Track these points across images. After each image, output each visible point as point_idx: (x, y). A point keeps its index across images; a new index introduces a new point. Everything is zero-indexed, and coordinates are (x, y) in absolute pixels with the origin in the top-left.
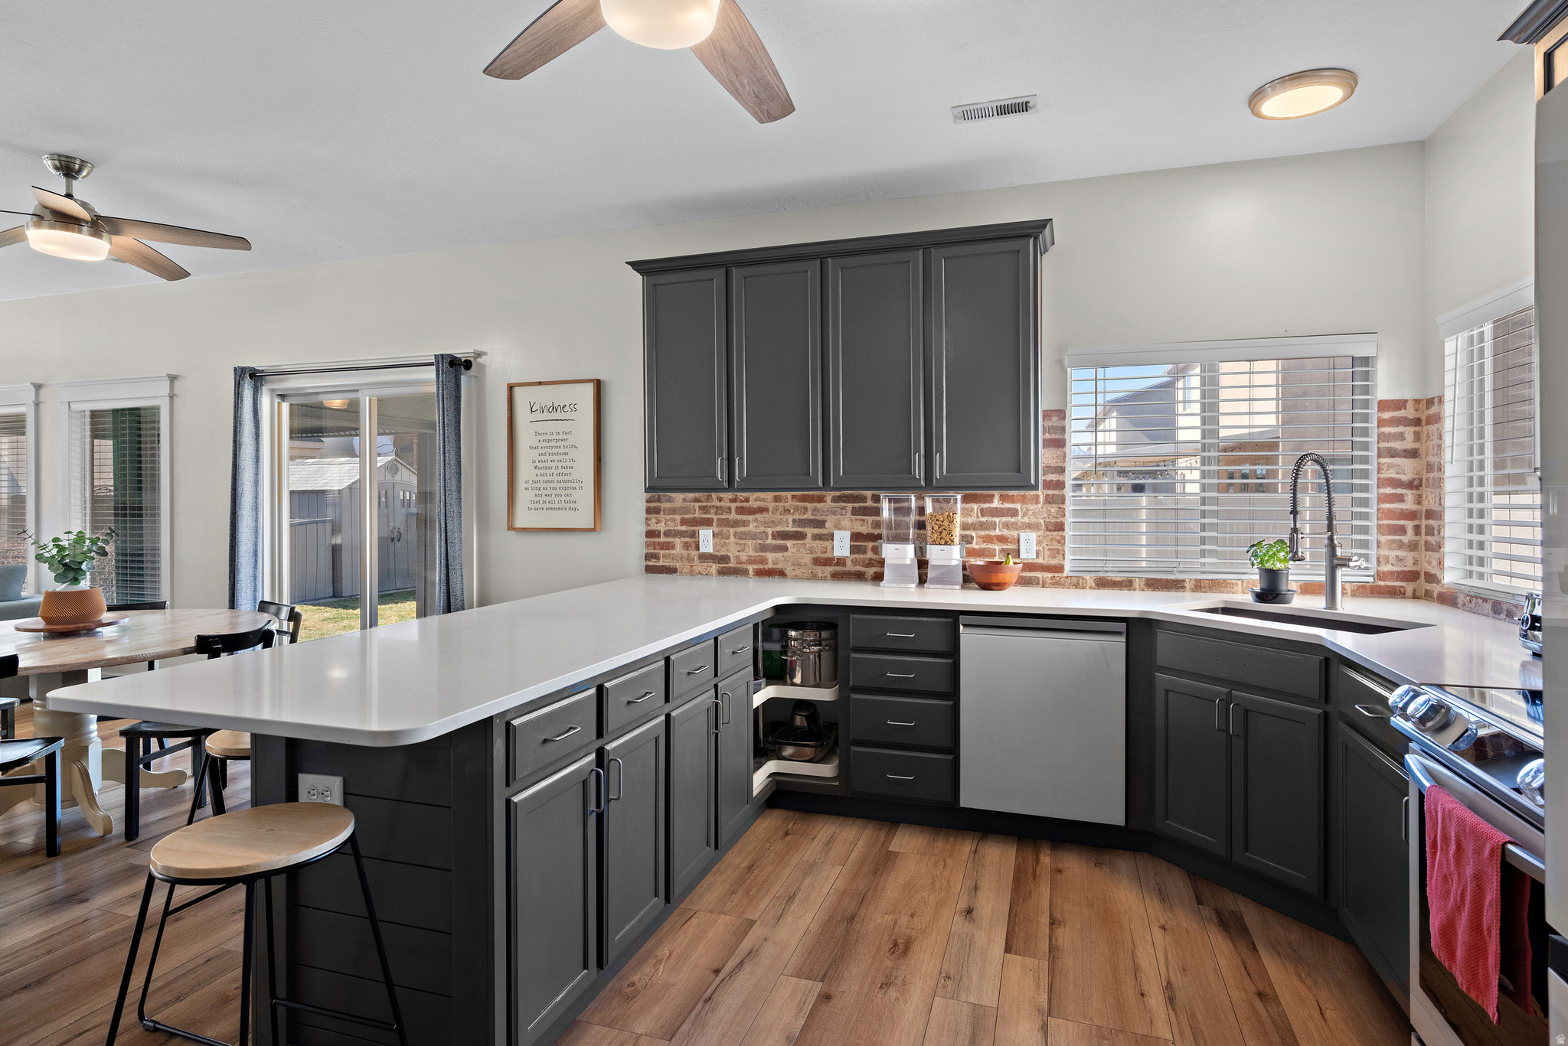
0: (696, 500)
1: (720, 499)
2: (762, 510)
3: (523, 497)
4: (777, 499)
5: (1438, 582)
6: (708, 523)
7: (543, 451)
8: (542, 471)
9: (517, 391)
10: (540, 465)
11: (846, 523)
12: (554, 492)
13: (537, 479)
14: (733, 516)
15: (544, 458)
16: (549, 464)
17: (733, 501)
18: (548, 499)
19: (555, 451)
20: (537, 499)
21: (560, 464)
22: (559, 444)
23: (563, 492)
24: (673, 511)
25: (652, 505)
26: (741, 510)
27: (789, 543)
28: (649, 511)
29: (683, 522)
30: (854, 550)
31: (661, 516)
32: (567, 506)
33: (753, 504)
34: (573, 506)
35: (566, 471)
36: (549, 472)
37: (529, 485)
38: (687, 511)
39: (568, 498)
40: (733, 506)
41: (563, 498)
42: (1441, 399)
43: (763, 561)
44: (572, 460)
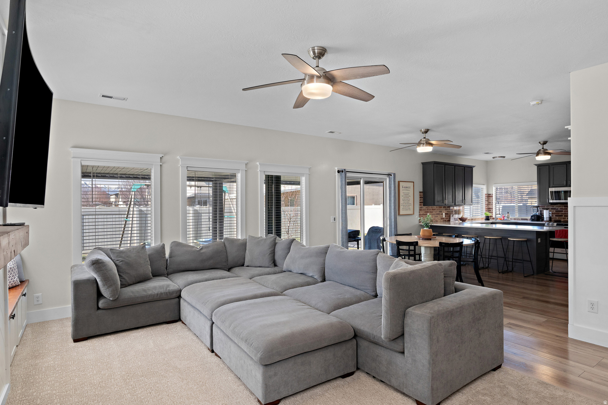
0: (427, 208)
1: (430, 207)
2: (435, 209)
3: (401, 207)
4: (437, 207)
5: (492, 217)
6: (428, 212)
7: (404, 197)
8: (404, 201)
9: (401, 183)
10: (404, 200)
11: (444, 211)
12: (406, 206)
13: (403, 203)
14: (431, 211)
15: (404, 198)
16: (405, 200)
17: (431, 208)
18: (405, 208)
19: (406, 197)
20: (403, 208)
21: (407, 200)
22: (407, 195)
23: (408, 206)
24: (423, 210)
25: (420, 209)
26: (433, 210)
27: (438, 216)
28: (420, 210)
29: (425, 212)
30: (445, 216)
31: (422, 211)
32: (409, 209)
33: (434, 208)
34: (410, 209)
35: (408, 201)
36: (405, 202)
37: (402, 205)
38: (425, 210)
39: (409, 208)
40: (431, 209)
41: (408, 208)
42: (492, 194)
43: (435, 219)
44: (409, 199)
